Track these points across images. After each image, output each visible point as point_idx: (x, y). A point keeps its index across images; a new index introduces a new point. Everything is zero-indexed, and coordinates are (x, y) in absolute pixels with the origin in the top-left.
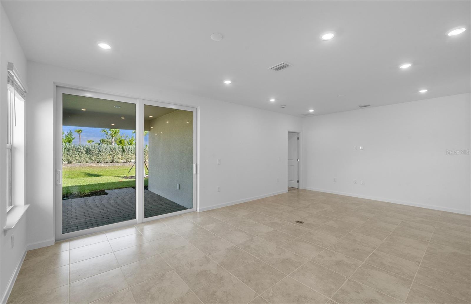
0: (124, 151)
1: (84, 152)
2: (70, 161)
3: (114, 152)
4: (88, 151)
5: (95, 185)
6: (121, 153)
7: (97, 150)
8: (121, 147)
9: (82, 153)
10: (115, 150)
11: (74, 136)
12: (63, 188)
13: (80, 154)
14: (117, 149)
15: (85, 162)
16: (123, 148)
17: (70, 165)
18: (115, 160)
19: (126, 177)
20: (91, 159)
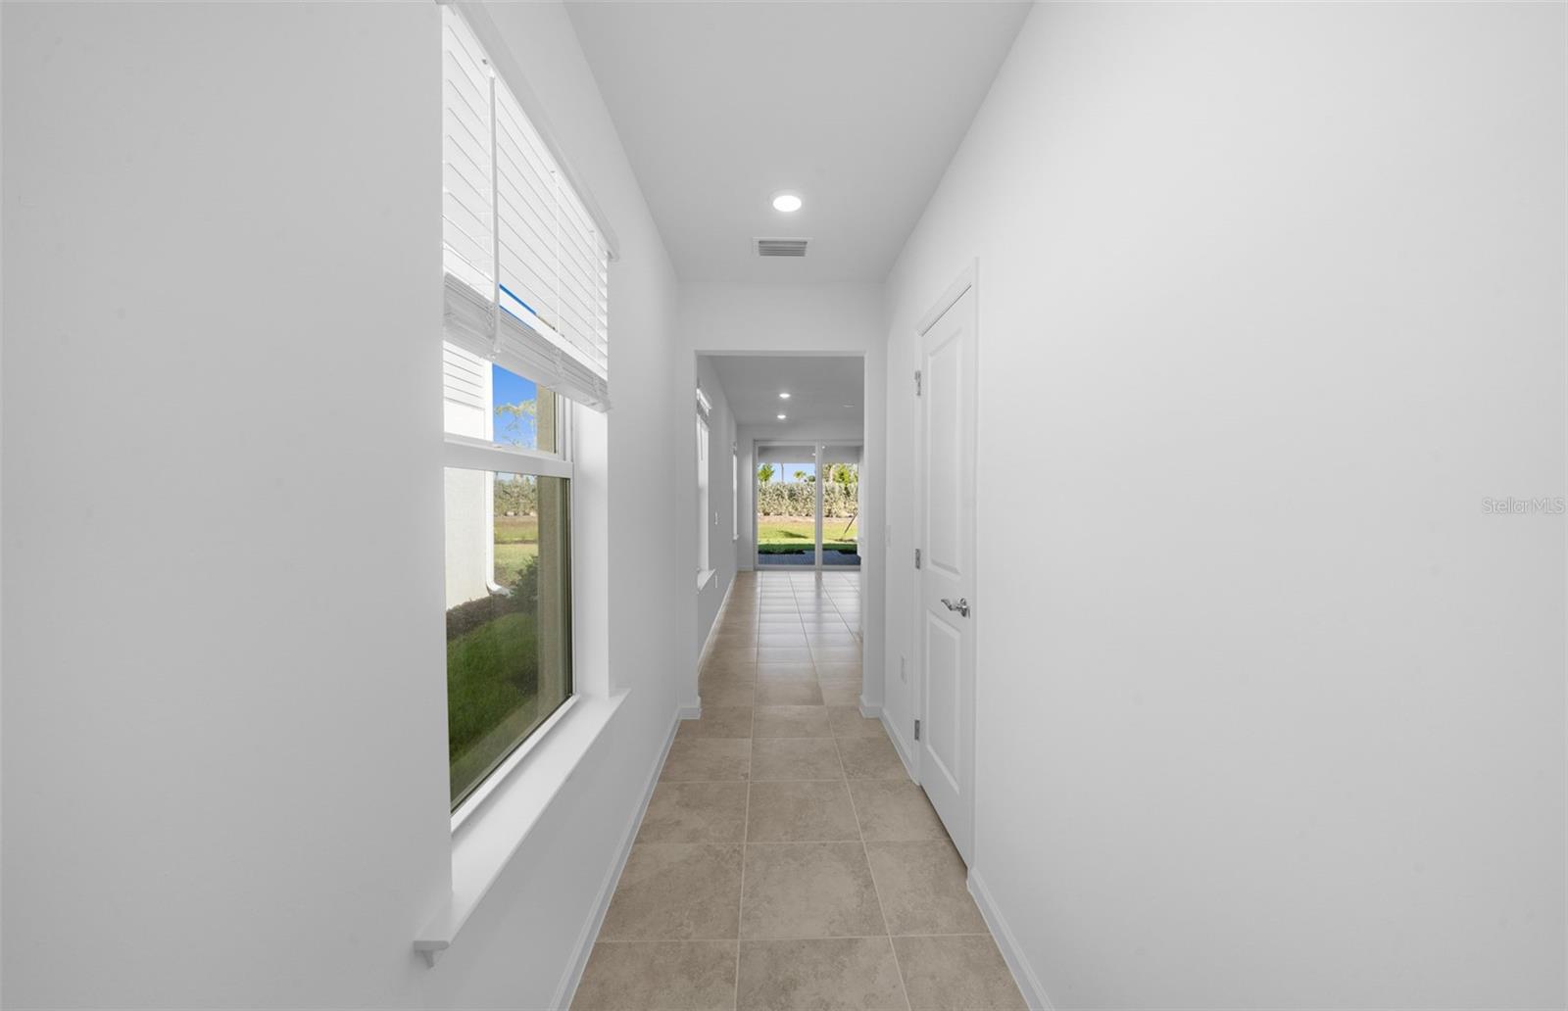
0: (848, 494)
1: (787, 497)
2: (767, 511)
3: (832, 495)
4: (792, 495)
5: (794, 545)
6: (842, 498)
7: (805, 492)
8: (843, 485)
9: (783, 498)
10: (833, 492)
11: (772, 469)
12: (760, 546)
13: (780, 499)
14: (837, 490)
15: (787, 514)
16: (846, 489)
17: (767, 517)
18: (833, 511)
19: (841, 540)
20: (797, 510)
